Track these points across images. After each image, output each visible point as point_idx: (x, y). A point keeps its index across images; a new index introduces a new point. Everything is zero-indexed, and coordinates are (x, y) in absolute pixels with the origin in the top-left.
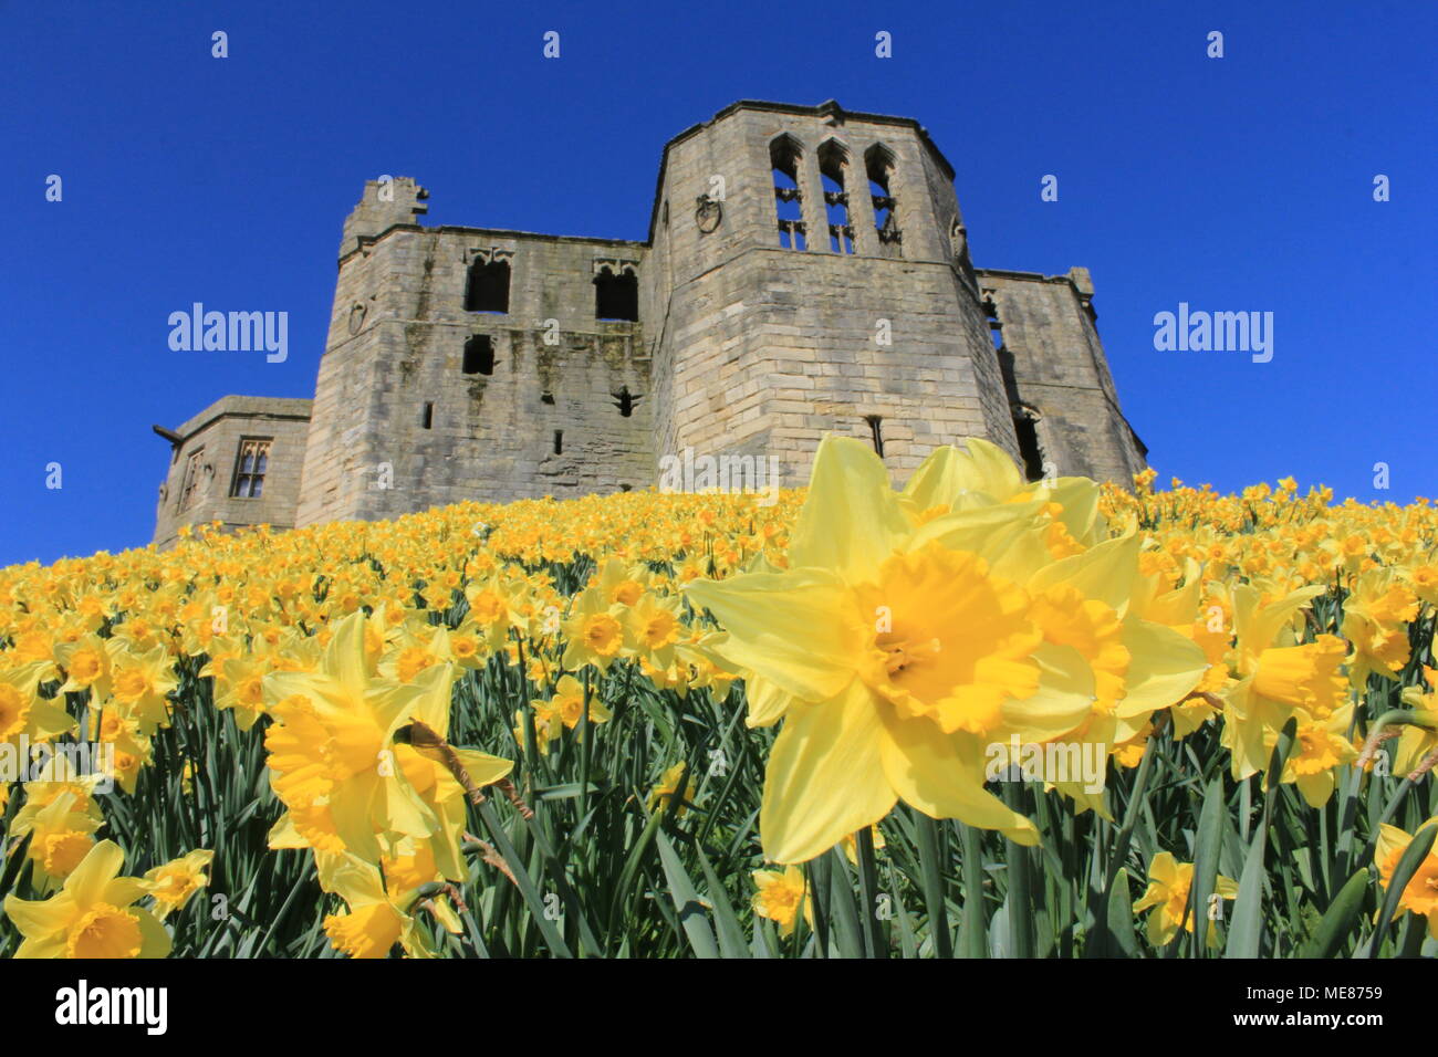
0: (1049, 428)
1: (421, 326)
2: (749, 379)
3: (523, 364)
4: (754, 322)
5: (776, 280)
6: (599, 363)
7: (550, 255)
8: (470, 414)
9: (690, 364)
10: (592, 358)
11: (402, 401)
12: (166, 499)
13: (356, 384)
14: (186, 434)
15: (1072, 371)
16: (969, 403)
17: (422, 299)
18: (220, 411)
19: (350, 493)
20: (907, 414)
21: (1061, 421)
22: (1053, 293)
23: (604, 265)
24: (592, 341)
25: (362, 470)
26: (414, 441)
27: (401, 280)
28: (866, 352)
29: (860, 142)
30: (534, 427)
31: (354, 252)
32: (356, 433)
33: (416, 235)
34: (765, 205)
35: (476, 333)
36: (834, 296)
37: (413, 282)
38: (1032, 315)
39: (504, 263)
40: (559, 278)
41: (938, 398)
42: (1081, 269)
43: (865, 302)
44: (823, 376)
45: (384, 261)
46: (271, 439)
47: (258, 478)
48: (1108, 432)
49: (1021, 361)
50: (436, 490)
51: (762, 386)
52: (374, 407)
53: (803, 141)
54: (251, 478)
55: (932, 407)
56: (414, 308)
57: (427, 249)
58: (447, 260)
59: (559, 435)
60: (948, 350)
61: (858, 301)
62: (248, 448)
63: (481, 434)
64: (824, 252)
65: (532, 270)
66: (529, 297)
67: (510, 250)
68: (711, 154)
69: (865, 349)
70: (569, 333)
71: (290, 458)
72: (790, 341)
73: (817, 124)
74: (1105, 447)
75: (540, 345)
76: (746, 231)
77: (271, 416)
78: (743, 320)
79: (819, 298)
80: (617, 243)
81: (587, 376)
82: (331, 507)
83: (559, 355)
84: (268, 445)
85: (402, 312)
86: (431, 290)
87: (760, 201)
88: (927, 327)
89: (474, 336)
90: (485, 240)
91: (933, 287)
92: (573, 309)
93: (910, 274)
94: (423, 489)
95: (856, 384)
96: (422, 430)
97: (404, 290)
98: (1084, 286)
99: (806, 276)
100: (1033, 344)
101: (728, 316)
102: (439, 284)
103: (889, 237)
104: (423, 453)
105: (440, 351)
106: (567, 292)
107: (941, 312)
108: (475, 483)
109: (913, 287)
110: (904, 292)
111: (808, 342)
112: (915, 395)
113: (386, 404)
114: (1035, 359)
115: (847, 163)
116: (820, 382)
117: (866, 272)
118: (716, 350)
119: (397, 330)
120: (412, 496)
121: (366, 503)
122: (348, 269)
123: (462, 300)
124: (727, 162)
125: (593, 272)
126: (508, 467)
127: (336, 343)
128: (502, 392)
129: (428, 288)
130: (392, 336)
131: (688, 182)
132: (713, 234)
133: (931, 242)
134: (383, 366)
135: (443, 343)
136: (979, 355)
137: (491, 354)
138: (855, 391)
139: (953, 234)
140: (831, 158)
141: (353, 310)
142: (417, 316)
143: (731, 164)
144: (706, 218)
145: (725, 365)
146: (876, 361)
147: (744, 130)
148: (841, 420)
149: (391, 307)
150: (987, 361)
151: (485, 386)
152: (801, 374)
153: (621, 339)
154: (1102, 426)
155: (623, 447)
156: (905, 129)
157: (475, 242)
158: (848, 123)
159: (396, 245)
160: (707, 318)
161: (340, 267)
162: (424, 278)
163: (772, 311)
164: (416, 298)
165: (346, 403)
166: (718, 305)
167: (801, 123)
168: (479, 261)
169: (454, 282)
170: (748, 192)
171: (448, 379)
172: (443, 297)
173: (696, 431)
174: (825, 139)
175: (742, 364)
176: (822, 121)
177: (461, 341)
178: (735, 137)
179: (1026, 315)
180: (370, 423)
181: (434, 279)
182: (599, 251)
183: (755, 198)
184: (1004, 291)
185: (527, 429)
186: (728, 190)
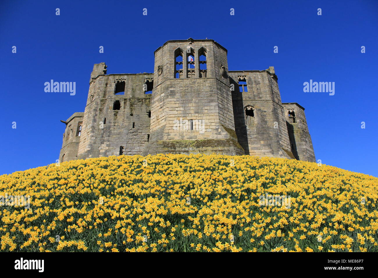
0: (257, 112)
1: (104, 99)
2: (163, 112)
3: (127, 107)
4: (166, 98)
5: (171, 87)
6: (144, 105)
7: (135, 79)
8: (114, 120)
9: (154, 108)
10: (142, 104)
11: (99, 118)
12: (64, 137)
13: (90, 114)
14: (68, 122)
15: (265, 96)
16: (215, 114)
17: (105, 93)
18: (74, 116)
19: (88, 140)
20: (199, 118)
21: (260, 110)
22: (262, 75)
23: (147, 80)
24: (143, 100)
25: (90, 135)
26: (101, 127)
27: (100, 89)
28: (192, 104)
29: (197, 48)
30: (128, 122)
31: (92, 81)
32: (90, 126)
33: (104, 77)
34: (171, 68)
36: (185, 90)
37: (103, 89)
38: (255, 82)
39: (124, 81)
40: (137, 84)
41: (208, 114)
42: (272, 67)
43: (193, 90)
44: (180, 110)
45: (97, 84)
49: (251, 94)
50: (106, 138)
51: (166, 114)
52: (93, 120)
53: (183, 49)
55: (206, 116)
56: (103, 95)
57: (106, 80)
58: (111, 82)
59: (134, 123)
60: (212, 101)
61: (191, 90)
62: (80, 124)
63: (116, 124)
64: (184, 78)
65: (130, 83)
66: (129, 90)
67: (125, 78)
68: (162, 54)
69: (191, 103)
70: (137, 98)
72: (173, 102)
73: (187, 44)
74: (271, 116)
75: (131, 102)
76: (166, 75)
78: (164, 98)
79: (181, 91)
80: (150, 74)
81: (141, 108)
82: (85, 143)
83: (135, 104)
85: (100, 96)
86: (107, 90)
87: (170, 67)
88: (208, 95)
89: (116, 101)
90: (120, 76)
91: (211, 85)
92: (139, 92)
93: (206, 82)
94: (103, 138)
95: (188, 112)
96: (104, 125)
97: (101, 91)
98: (272, 71)
99: (179, 85)
100: (255, 90)
101: (161, 96)
102: (108, 89)
103: (202, 71)
104: (103, 130)
105: (108, 105)
106: (138, 88)
107: (212, 91)
108: (114, 136)
109: (205, 85)
110: (203, 87)
111: (178, 102)
112: (202, 113)
113: (96, 119)
114: (255, 93)
115: (195, 53)
116: (179, 112)
117: (194, 82)
118: (158, 105)
119: (99, 101)
121: (91, 142)
122: (91, 86)
123: (114, 92)
125: (144, 81)
126: (122, 132)
127: (88, 104)
128: (121, 114)
129: (106, 90)
131: (157, 62)
132: (161, 75)
134: (95, 110)
135: (109, 103)
136: (222, 100)
137: (120, 105)
138: (187, 114)
139: (221, 69)
141: (91, 96)
142: (104, 97)
143: (166, 57)
144: (159, 72)
145: (160, 109)
146: (193, 106)
147: (169, 48)
149: (98, 95)
150: (226, 101)
151: (118, 113)
152: (175, 110)
155: (148, 125)
156: (210, 42)
157: (117, 77)
158: (195, 43)
159: (99, 80)
160: (158, 97)
162: (105, 87)
163: (170, 95)
164: (103, 93)
165: (89, 119)
166: (160, 94)
167: (183, 44)
168: (118, 82)
169: (112, 88)
170: (168, 65)
171: (110, 112)
172: (109, 92)
173: (154, 125)
175: (163, 109)
176: (189, 43)
177: (113, 102)
178: (167, 50)
179: (254, 82)
180: (92, 124)
181: (108, 88)
182: (146, 76)
183: (169, 66)
184: (248, 76)
185: (127, 122)
186: (164, 64)
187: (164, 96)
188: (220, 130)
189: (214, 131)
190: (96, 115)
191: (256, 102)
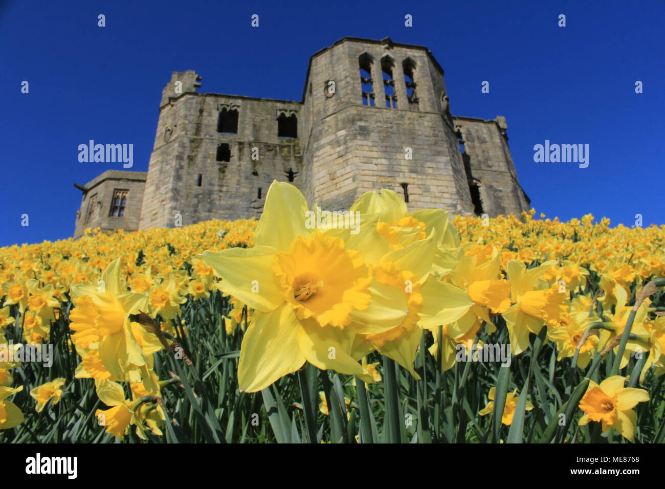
0: (486, 190)
1: (197, 139)
2: (347, 165)
3: (244, 157)
4: (350, 139)
5: (361, 120)
6: (279, 157)
7: (258, 107)
8: (219, 180)
9: (320, 158)
10: (276, 155)
11: (188, 173)
12: (80, 217)
13: (167, 165)
14: (89, 188)
15: (496, 164)
16: (448, 178)
17: (198, 126)
18: (104, 177)
19: (164, 215)
20: (420, 182)
21: (491, 187)
22: (488, 128)
23: (282, 112)
24: (276, 147)
25: (169, 205)
26: (193, 192)
27: (188, 118)
28: (401, 154)
29: (399, 57)
30: (248, 186)
31: (167, 105)
32: (166, 188)
33: (196, 97)
34: (356, 85)
35: (223, 142)
36: (387, 128)
37: (193, 118)
38: (478, 138)
39: (236, 110)
40: (262, 118)
41: (434, 175)
42: (501, 117)
43: (401, 130)
44: (381, 164)
45: (180, 109)
46: (128, 190)
47: (122, 208)
48: (512, 192)
49: (473, 159)
50: (203, 214)
51: (354, 168)
52: (174, 176)
53: (374, 56)
54: (119, 208)
55: (431, 179)
56: (194, 131)
57: (200, 103)
58: (209, 109)
59: (260, 190)
60: (439, 153)
61: (398, 130)
62: (118, 194)
63: (224, 189)
64: (382, 107)
66: (247, 126)
67: (238, 105)
68: (331, 61)
69: (401, 152)
70: (265, 143)
71: (137, 199)
72: (367, 148)
73: (381, 48)
74: (511, 199)
76: (347, 97)
77: (128, 180)
78: (345, 138)
79: (380, 129)
80: (288, 102)
81: (273, 163)
82: (155, 222)
84: (127, 193)
85: (189, 133)
87: (354, 83)
88: (430, 143)
89: (221, 144)
90: (227, 100)
91: (433, 124)
92: (267, 132)
93: (422, 118)
94: (198, 214)
95: (396, 168)
96: (196, 187)
97: (189, 122)
98: (503, 125)
99: (375, 118)
100: (478, 151)
101: (338, 136)
102: (205, 121)
103: (413, 101)
104: (197, 198)
105: (206, 151)
106: (265, 125)
107: (437, 136)
108: (221, 212)
109: (423, 124)
110: (419, 126)
111: (375, 149)
112: (424, 174)
113: (181, 175)
114: (480, 158)
115: (394, 66)
116: (380, 167)
117: (402, 117)
118: (333, 152)
119: (186, 141)
120: (192, 217)
121: (171, 220)
122: (164, 112)
123: (216, 127)
124: (339, 65)
125: (276, 115)
126: (237, 204)
127: (158, 146)
128: (234, 170)
129: (201, 121)
130: (184, 143)
131: (321, 74)
132: (332, 99)
133: (433, 103)
134: (179, 157)
135: (207, 147)
136: (453, 156)
137: (229, 152)
138: (396, 172)
139: (443, 100)
140: (387, 64)
141: (166, 131)
142: (196, 135)
143: (341, 66)
144: (329, 91)
145: (336, 159)
147: (347, 50)
148: (389, 184)
149: (184, 130)
150: (457, 159)
151: (226, 167)
152: (372, 163)
153: (289, 146)
154: (510, 189)
156: (421, 51)
157: (223, 101)
158: (395, 48)
159: (186, 102)
160: (329, 137)
161: (160, 111)
162: (199, 117)
163: (359, 134)
164: (195, 126)
165: (162, 174)
166: (334, 131)
167: (373, 48)
168: (224, 109)
169: (213, 119)
170: (348, 79)
171: (210, 163)
172: (207, 126)
173: (323, 189)
174: (384, 55)
175: (344, 158)
176: (383, 47)
177: (216, 147)
178: (343, 54)
179: (476, 138)
180: (173, 183)
181: (204, 118)
182: (280, 106)
183: (351, 82)
184: (465, 126)
185: (246, 187)
186: (339, 78)
187: (346, 136)
188: (459, 208)
189: (450, 208)
190: (182, 167)
191: (483, 173)
